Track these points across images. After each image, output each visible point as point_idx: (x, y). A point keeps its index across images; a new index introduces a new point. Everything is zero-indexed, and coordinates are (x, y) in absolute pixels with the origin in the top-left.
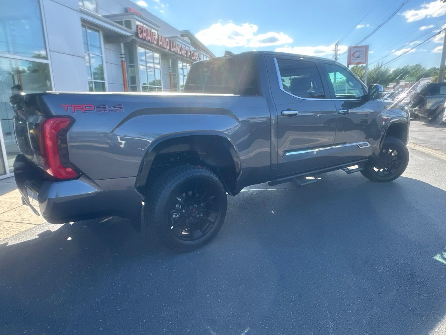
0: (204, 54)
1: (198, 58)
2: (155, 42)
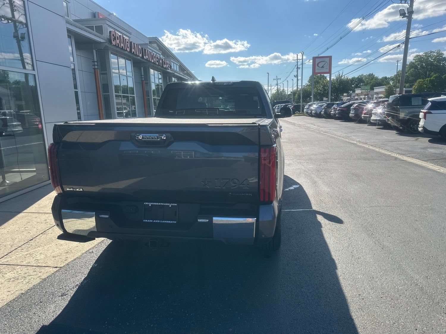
0: (174, 62)
1: (169, 66)
2: (128, 50)
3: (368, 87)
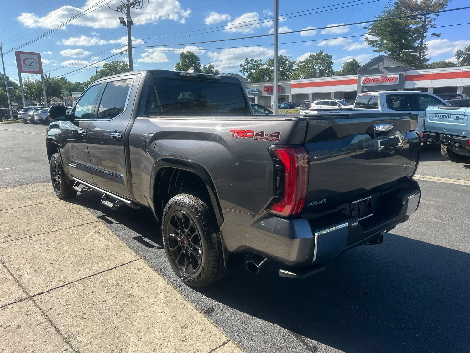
3: (67, 92)
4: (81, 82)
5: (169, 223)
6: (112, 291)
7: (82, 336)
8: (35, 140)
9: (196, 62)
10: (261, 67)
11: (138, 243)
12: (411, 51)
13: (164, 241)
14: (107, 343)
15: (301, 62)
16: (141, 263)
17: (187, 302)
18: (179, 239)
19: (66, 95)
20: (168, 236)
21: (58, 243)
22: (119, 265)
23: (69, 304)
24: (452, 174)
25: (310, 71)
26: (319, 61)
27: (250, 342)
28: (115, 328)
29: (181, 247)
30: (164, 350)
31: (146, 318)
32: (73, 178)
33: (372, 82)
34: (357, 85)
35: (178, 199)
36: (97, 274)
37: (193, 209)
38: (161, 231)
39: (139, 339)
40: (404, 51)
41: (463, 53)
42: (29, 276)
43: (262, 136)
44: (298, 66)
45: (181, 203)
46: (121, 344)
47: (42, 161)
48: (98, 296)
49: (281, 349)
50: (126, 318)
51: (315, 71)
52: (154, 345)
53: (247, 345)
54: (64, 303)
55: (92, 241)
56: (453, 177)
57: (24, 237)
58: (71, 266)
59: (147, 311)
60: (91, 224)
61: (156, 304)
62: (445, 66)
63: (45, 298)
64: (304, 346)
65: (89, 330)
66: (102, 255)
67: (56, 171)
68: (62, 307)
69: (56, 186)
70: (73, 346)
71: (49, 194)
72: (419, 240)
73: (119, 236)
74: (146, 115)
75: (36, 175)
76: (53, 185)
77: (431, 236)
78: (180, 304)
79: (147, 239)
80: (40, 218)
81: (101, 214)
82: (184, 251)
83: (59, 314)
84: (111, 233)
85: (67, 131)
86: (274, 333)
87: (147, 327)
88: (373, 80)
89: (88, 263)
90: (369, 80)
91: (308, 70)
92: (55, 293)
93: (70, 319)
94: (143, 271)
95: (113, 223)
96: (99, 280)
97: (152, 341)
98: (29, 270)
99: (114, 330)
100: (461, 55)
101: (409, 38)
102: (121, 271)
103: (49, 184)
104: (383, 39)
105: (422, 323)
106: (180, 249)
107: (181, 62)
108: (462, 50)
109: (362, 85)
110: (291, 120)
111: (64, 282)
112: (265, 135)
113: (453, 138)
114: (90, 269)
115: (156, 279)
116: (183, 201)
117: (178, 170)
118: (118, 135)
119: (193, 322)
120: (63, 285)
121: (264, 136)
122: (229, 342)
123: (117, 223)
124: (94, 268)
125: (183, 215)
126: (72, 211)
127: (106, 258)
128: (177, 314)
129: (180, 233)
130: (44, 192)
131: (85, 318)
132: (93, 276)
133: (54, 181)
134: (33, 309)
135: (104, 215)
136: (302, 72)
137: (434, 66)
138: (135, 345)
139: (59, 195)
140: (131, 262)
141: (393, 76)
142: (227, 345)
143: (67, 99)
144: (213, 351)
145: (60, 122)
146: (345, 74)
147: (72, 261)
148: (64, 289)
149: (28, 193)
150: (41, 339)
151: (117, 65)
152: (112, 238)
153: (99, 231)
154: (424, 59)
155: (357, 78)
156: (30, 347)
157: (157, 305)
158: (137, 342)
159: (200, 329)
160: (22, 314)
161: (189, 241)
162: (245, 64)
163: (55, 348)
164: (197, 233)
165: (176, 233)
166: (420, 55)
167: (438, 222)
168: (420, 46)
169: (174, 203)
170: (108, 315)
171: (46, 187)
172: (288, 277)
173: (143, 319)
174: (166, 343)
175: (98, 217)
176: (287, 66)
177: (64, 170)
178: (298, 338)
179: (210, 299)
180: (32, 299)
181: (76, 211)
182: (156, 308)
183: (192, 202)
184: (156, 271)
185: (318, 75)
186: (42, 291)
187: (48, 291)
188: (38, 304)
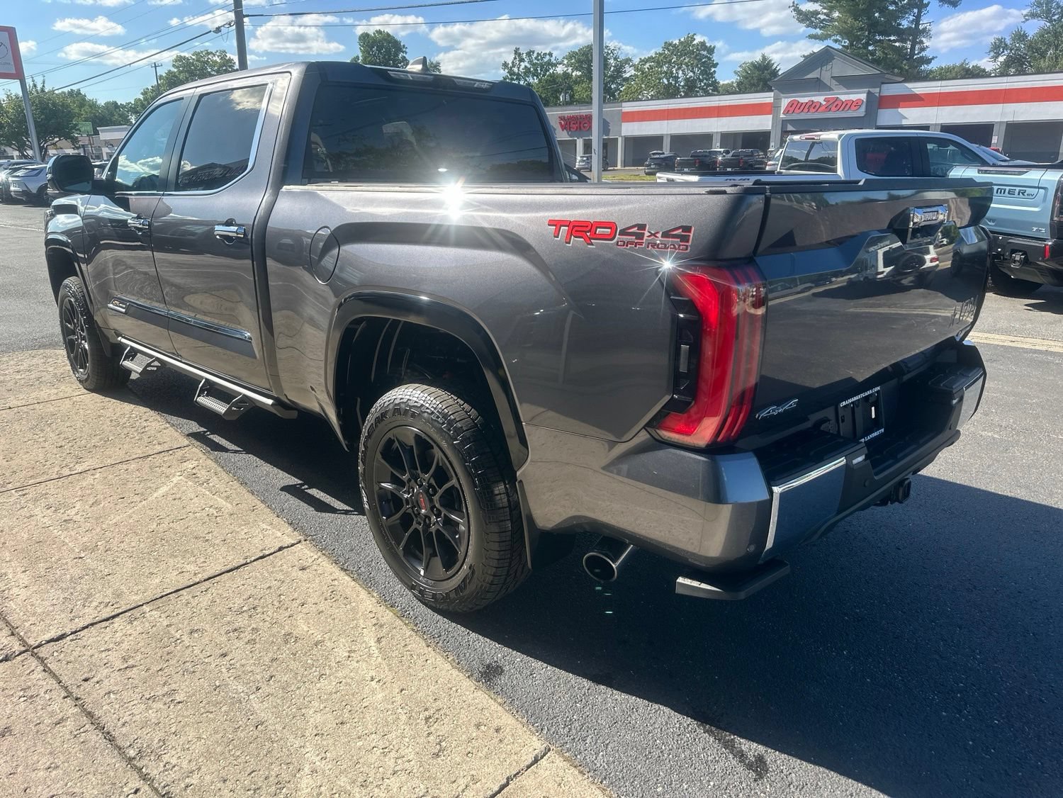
3: (88, 127)
4: (121, 101)
5: (379, 456)
6: (240, 628)
7: (174, 752)
8: (13, 243)
9: (398, 55)
10: (551, 71)
11: (294, 502)
12: (892, 38)
13: (365, 499)
14: (241, 767)
15: (644, 61)
16: (308, 552)
17: (432, 652)
18: (406, 496)
19: (84, 132)
20: (376, 488)
21: (91, 503)
22: (253, 558)
23: (133, 666)
24: (1003, 324)
25: (663, 83)
26: (685, 59)
27: (601, 753)
28: (257, 727)
29: (410, 514)
30: (387, 781)
31: (334, 696)
32: (120, 338)
33: (806, 110)
34: (771, 116)
35: (401, 399)
36: (198, 583)
37: (443, 423)
38: (358, 475)
39: (323, 755)
40: (878, 38)
41: (1006, 45)
42: (24, 593)
43: (640, 236)
44: (637, 69)
45: (411, 407)
46: (276, 769)
47: (36, 294)
48: (206, 640)
49: (680, 767)
50: (283, 698)
51: (676, 82)
52: (362, 769)
53: (596, 762)
54: (119, 664)
55: (178, 496)
56: (1006, 332)
57: (5, 489)
58: (129, 564)
59: (336, 677)
60: (171, 452)
61: (356, 660)
62: (966, 74)
63: (69, 651)
64: (733, 758)
65: (192, 734)
66: (206, 532)
67: (73, 320)
68: (116, 673)
69: (76, 358)
70: (153, 780)
71: (61, 379)
72: (958, 482)
73: (243, 483)
74: (307, 180)
75: (24, 330)
76: (68, 357)
77: (984, 473)
78: (415, 657)
79: (314, 489)
80: (41, 440)
81: (195, 427)
82: (420, 524)
83: (109, 693)
84: (224, 475)
85: (99, 220)
86: (657, 726)
87: (339, 720)
88: (807, 106)
89: (173, 556)
90: (799, 105)
91: (660, 79)
92: (96, 637)
93: (139, 706)
94: (314, 572)
95: (226, 450)
96: (205, 600)
97: (355, 758)
98: (22, 576)
99: (256, 733)
100: (1001, 49)
101: (891, 8)
102: (258, 574)
103: (58, 352)
104: (831, 9)
105: (1002, 688)
106: (407, 521)
107: (360, 55)
108: (1005, 39)
109: (782, 116)
110: (724, 192)
111: (115, 606)
112: (647, 234)
113: (1010, 241)
114: (180, 570)
115: (348, 592)
116: (416, 402)
117: (396, 322)
118: (236, 232)
119: (454, 702)
120: (113, 614)
121: (645, 238)
122: (549, 754)
123: (236, 452)
124: (189, 567)
125: (417, 437)
126: (120, 420)
127: (217, 542)
128: (410, 684)
129: (409, 480)
130: (45, 373)
131: (179, 703)
132: (188, 590)
133: (71, 346)
134: (41, 683)
135: (202, 429)
136: (645, 85)
137: (944, 75)
138: (314, 771)
139: (86, 380)
140: (281, 549)
141: (854, 97)
142: (543, 762)
143: (87, 143)
144: (512, 780)
145: (79, 197)
146: (743, 90)
147: (131, 549)
148: (116, 625)
149: (6, 375)
150: (66, 764)
151: (207, 61)
152: (227, 489)
153: (194, 471)
154: (922, 57)
155: (771, 100)
156: (40, 787)
157: (358, 662)
158: (318, 763)
159: (474, 722)
160: (12, 695)
161: (431, 501)
162: (513, 62)
163: (107, 787)
164: (454, 482)
165: (395, 480)
166: (913, 48)
167: (994, 439)
168: (914, 26)
169: (391, 407)
170: (236, 693)
171: (51, 360)
172: (701, 595)
173: (326, 700)
174: (391, 763)
175: (188, 435)
176: (612, 68)
177: (95, 318)
178: (715, 738)
179: (488, 640)
180: (36, 654)
181: (131, 420)
182: (356, 670)
183: (440, 406)
184: (348, 572)
185: (683, 92)
186: (60, 633)
187: (76, 632)
188: (53, 666)
